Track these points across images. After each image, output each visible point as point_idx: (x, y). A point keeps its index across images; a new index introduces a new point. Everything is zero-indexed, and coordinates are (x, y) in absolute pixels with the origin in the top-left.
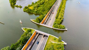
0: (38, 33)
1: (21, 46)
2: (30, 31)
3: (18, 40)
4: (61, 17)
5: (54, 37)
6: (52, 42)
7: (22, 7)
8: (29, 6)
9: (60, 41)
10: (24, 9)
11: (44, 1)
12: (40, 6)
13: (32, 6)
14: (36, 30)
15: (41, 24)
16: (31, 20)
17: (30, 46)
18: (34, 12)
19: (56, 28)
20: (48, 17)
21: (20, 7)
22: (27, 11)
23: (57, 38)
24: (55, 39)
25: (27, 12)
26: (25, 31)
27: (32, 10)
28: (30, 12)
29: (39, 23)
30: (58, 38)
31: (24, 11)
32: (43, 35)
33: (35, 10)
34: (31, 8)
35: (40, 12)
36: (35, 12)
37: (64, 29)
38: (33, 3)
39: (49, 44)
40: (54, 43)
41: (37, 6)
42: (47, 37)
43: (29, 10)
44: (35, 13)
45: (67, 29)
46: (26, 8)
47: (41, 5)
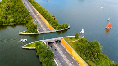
0: (47, 43)
6: (72, 42)
11: (8, 6)
14: (44, 41)
15: (39, 32)
16: (20, 33)
18: (9, 22)
26: (34, 48)
29: (37, 32)
32: (53, 42)
36: (13, 22)
40: (75, 41)
44: (14, 24)
45: (69, 27)
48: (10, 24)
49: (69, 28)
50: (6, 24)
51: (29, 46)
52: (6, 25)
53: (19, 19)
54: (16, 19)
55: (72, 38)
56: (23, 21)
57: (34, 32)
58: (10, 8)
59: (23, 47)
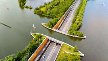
0: (49, 40)
1: (29, 55)
2: (40, 37)
3: (26, 48)
4: (79, 21)
5: (69, 46)
6: (66, 52)
7: (32, 8)
8: (41, 7)
9: (75, 51)
10: (35, 10)
11: (59, 2)
12: (54, 8)
13: (44, 7)
14: (47, 37)
15: (53, 29)
16: (42, 24)
17: (40, 56)
19: (72, 34)
20: (63, 20)
21: (30, 8)
23: (72, 48)
24: (70, 49)
25: (37, 14)
26: (34, 37)
27: (44, 12)
28: (41, 14)
29: (51, 28)
30: (74, 48)
31: (35, 13)
32: (55, 42)
33: (48, 13)
34: (43, 9)
35: (53, 15)
36: (48, 15)
37: (82, 36)
38: (46, 4)
39: (62, 54)
40: (68, 53)
41: (50, 7)
42: (61, 45)
43: (40, 11)
44: (48, 16)
45: (85, 37)
46: (37, 9)
47: (55, 6)
48: (46, 15)
55: (72, 49)
59: (31, 34)
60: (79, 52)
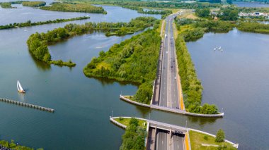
0: (154, 128)
5: (201, 134)
7: (74, 65)
8: (96, 61)
10: (86, 69)
11: (131, 48)
12: (126, 62)
13: (103, 60)
15: (151, 105)
16: (122, 97)
18: (118, 76)
19: (195, 112)
20: (158, 86)
21: (68, 66)
22: (98, 76)
24: (206, 138)
25: (96, 78)
26: (125, 127)
27: (112, 72)
29: (147, 104)
30: (215, 136)
31: (89, 76)
36: (122, 77)
38: (103, 55)
40: (208, 145)
44: (123, 79)
45: (222, 114)
46: (92, 67)
47: (127, 57)
48: (118, 79)
49: (221, 117)
50: (112, 77)
51: (121, 120)
52: (111, 79)
53: (134, 74)
54: (131, 73)
55: (209, 137)
56: (139, 78)
57: (142, 102)
58: (134, 53)
59: (112, 119)
60: (226, 141)
